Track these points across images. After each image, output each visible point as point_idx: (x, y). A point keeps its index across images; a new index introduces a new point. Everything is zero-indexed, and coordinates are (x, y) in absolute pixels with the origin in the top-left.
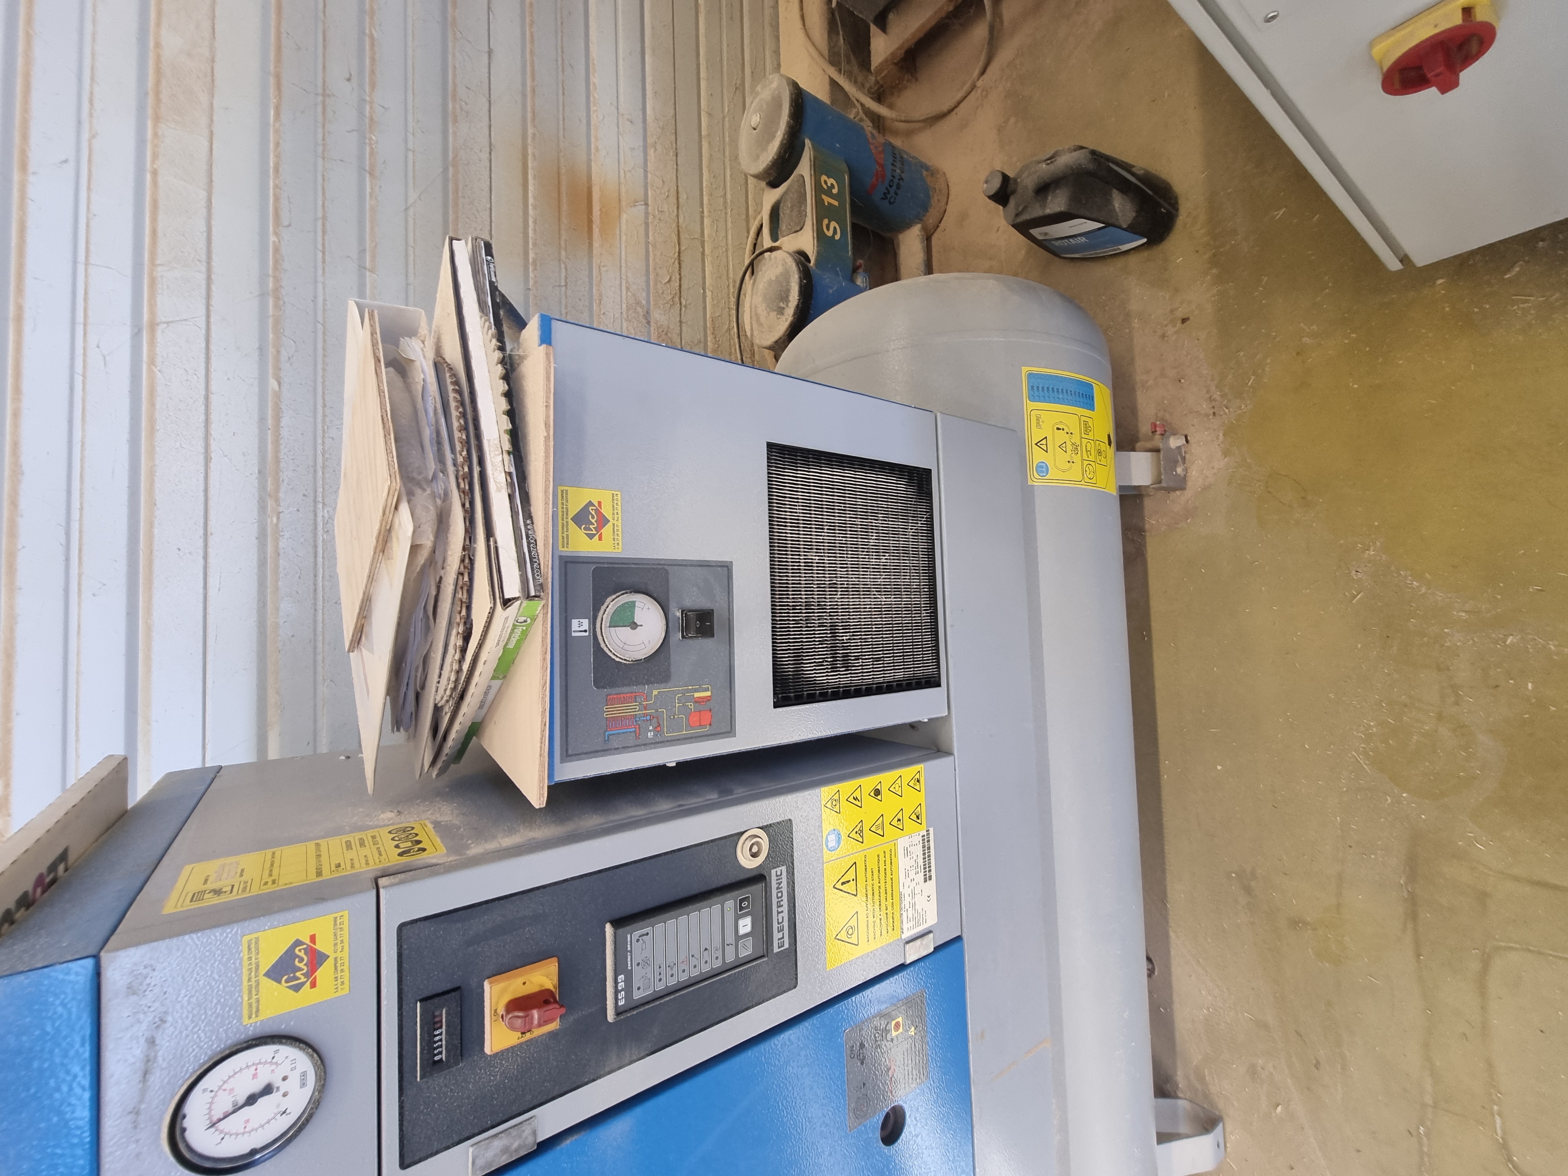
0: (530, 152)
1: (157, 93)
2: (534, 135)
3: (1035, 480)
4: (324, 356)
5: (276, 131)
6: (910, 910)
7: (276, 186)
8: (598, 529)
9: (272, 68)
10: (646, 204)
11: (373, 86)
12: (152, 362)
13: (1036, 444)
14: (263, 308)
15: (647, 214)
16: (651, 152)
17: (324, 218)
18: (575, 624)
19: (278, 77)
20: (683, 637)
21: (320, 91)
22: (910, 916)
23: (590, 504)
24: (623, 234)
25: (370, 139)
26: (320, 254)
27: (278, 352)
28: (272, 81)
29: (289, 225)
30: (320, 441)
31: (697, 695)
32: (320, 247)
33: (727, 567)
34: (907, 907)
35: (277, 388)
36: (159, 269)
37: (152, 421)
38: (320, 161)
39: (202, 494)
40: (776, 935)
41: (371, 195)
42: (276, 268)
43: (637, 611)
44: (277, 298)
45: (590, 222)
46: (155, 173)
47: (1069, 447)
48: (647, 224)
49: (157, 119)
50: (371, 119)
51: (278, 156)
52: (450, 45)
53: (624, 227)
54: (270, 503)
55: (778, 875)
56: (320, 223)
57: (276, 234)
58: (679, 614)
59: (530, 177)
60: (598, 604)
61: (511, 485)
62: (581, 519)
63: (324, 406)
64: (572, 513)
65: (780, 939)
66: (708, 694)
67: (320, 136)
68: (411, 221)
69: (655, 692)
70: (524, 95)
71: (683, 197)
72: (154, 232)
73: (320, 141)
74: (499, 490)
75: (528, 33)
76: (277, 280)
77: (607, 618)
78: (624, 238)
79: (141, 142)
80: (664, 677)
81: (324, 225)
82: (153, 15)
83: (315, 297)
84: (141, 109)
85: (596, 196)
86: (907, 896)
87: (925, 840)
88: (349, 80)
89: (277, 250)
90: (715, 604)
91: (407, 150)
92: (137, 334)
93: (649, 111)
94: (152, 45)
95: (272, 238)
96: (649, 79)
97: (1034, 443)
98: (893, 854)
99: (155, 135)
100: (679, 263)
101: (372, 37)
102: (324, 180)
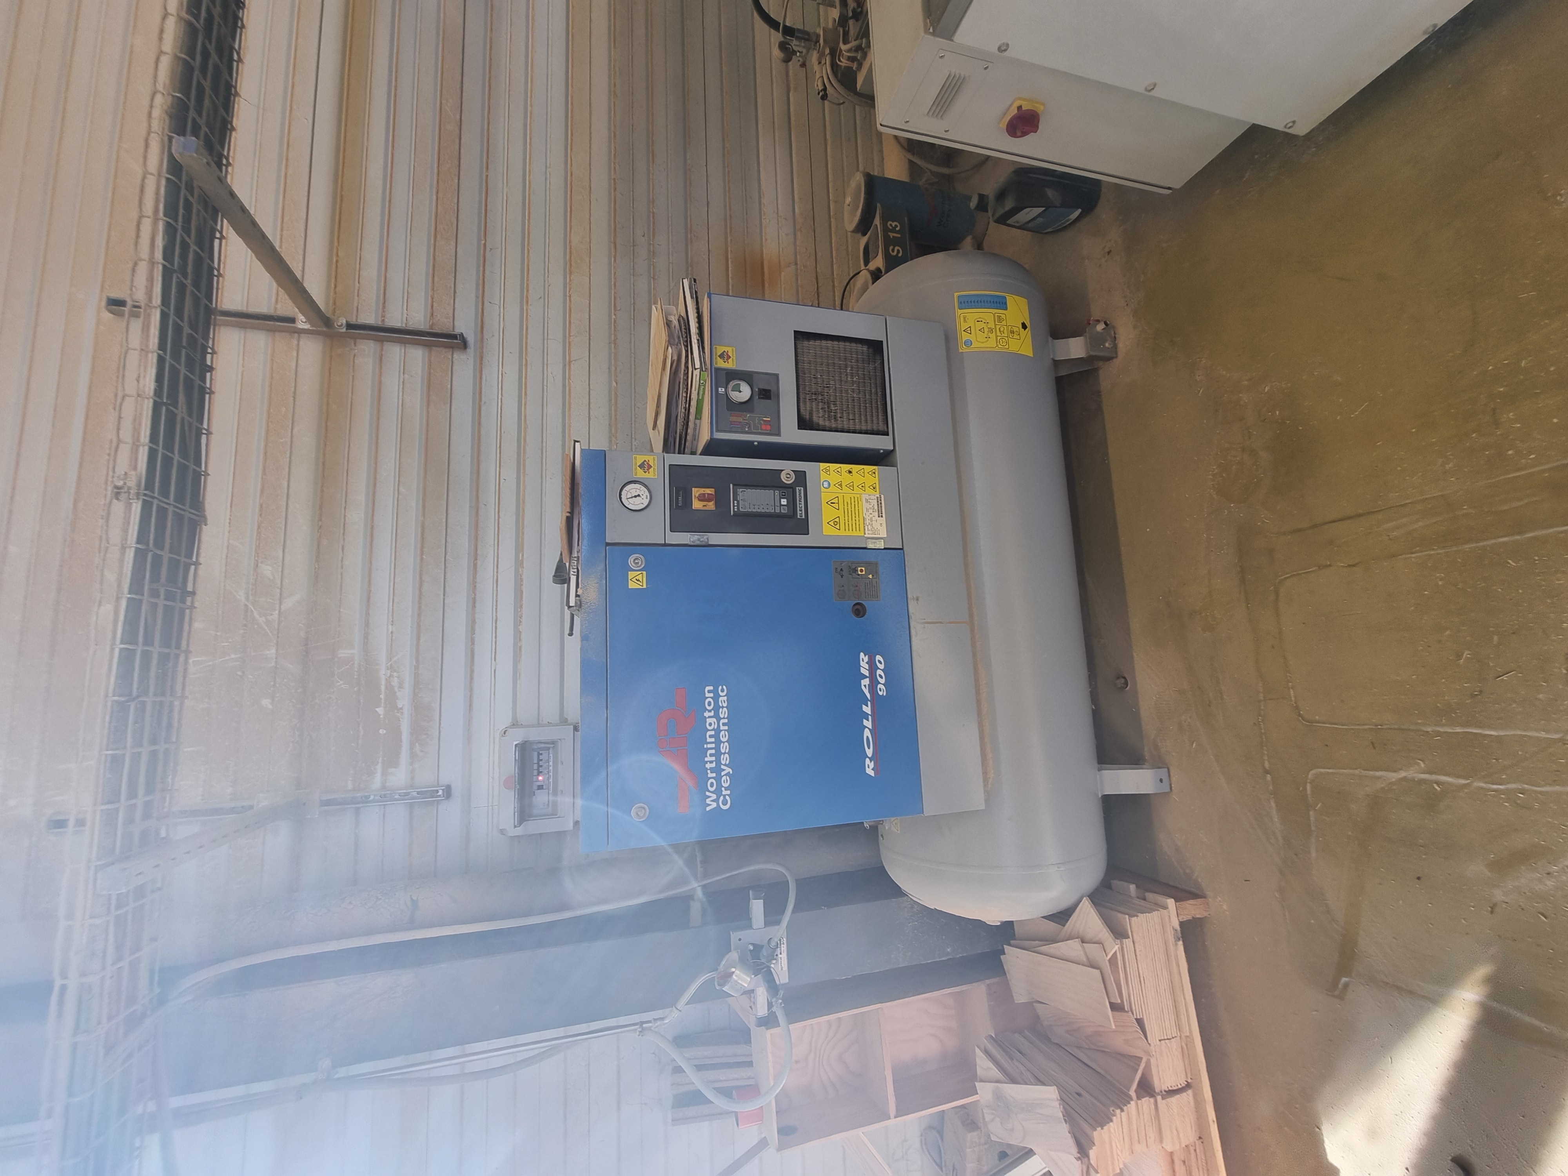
0: (729, 250)
1: (570, 261)
2: (731, 240)
3: (963, 349)
4: (635, 369)
5: (614, 267)
6: (869, 526)
7: (615, 293)
8: (727, 360)
9: (612, 239)
10: (796, 264)
11: (654, 236)
12: (569, 378)
13: (964, 331)
14: (610, 348)
15: (797, 270)
16: (799, 234)
17: (634, 303)
18: (720, 389)
19: (615, 243)
20: (759, 398)
21: (632, 244)
22: (870, 528)
23: (724, 351)
24: (782, 283)
25: (653, 262)
26: (632, 321)
27: (616, 368)
28: (613, 245)
29: (620, 310)
30: (633, 409)
31: (765, 419)
32: (632, 317)
33: (777, 376)
34: (868, 524)
35: (615, 385)
36: (572, 337)
37: (570, 404)
38: (632, 277)
39: (588, 435)
40: (799, 512)
41: (654, 288)
42: (615, 330)
43: (741, 387)
44: (615, 344)
45: (763, 280)
46: (570, 296)
47: (986, 330)
48: (797, 276)
49: (571, 273)
50: (653, 252)
51: (615, 279)
52: (689, 205)
53: (783, 279)
54: (613, 439)
55: (799, 490)
56: (632, 306)
57: (615, 315)
58: (757, 390)
59: (730, 263)
60: (727, 384)
61: (698, 343)
62: (721, 356)
63: (635, 392)
64: (719, 354)
65: (801, 514)
66: (769, 419)
67: (632, 265)
68: (671, 297)
69: (748, 415)
70: (725, 220)
71: (819, 255)
72: (570, 322)
73: (632, 267)
74: (695, 344)
75: (727, 187)
76: (615, 335)
77: (730, 389)
78: (783, 286)
79: (565, 284)
80: (751, 411)
81: (634, 307)
82: (568, 230)
83: (631, 341)
84: (565, 270)
85: (766, 267)
86: (867, 520)
87: (879, 500)
88: (643, 236)
89: (615, 322)
90: (772, 387)
91: (669, 263)
92: (564, 366)
93: (797, 210)
94: (568, 242)
95: (614, 317)
96: (796, 192)
97: (962, 330)
98: (859, 500)
99: (570, 280)
100: (818, 294)
101: (653, 213)
102: (634, 286)
